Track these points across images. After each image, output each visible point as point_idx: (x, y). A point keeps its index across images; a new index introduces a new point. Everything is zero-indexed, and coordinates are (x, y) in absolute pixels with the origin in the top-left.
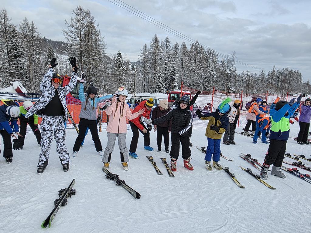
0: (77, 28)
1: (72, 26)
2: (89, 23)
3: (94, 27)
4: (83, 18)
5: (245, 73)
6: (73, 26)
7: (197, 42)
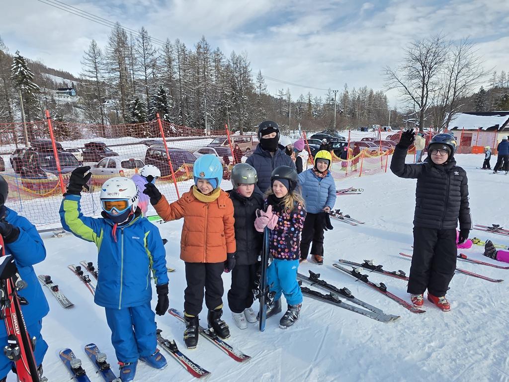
5: (304, 97)
7: (203, 39)
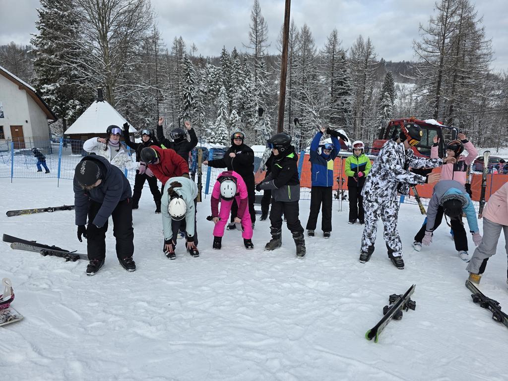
0: (439, 34)
1: (431, 31)
2: (462, 18)
3: (472, 25)
4: (454, 12)
6: (433, 32)
